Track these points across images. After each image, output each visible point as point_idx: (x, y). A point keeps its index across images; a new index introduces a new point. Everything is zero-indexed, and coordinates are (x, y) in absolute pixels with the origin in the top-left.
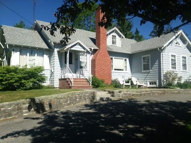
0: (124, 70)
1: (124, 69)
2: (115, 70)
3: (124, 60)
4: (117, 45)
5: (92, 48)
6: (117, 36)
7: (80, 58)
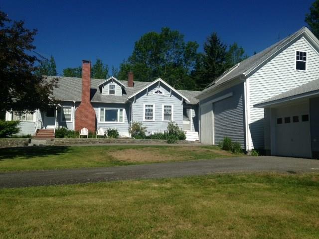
0: (119, 120)
3: (119, 110)
4: (116, 94)
5: (74, 101)
6: (116, 85)
7: (63, 111)
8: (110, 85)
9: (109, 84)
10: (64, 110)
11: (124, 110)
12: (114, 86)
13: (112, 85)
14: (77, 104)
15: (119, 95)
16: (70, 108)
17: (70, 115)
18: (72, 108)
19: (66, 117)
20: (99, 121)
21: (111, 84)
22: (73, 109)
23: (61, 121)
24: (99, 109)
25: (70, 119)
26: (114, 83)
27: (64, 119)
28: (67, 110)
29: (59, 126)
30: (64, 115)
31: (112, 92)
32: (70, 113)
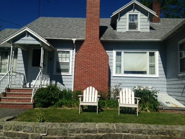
0: (148, 72)
1: (148, 70)
2: (126, 72)
3: (148, 54)
4: (139, 29)
5: (74, 40)
6: (139, 14)
7: (57, 58)
8: (130, 15)
9: (128, 14)
10: (60, 55)
11: (157, 54)
12: (137, 15)
13: (133, 15)
14: (78, 44)
15: (144, 31)
16: (68, 52)
17: (68, 64)
18: (71, 51)
19: (62, 67)
20: (114, 74)
21: (131, 12)
22: (72, 53)
23: (55, 73)
24: (114, 52)
25: (67, 71)
26: (136, 12)
27: (59, 71)
28: (64, 55)
29: (51, 80)
30: (58, 63)
31: (132, 26)
32: (68, 61)
